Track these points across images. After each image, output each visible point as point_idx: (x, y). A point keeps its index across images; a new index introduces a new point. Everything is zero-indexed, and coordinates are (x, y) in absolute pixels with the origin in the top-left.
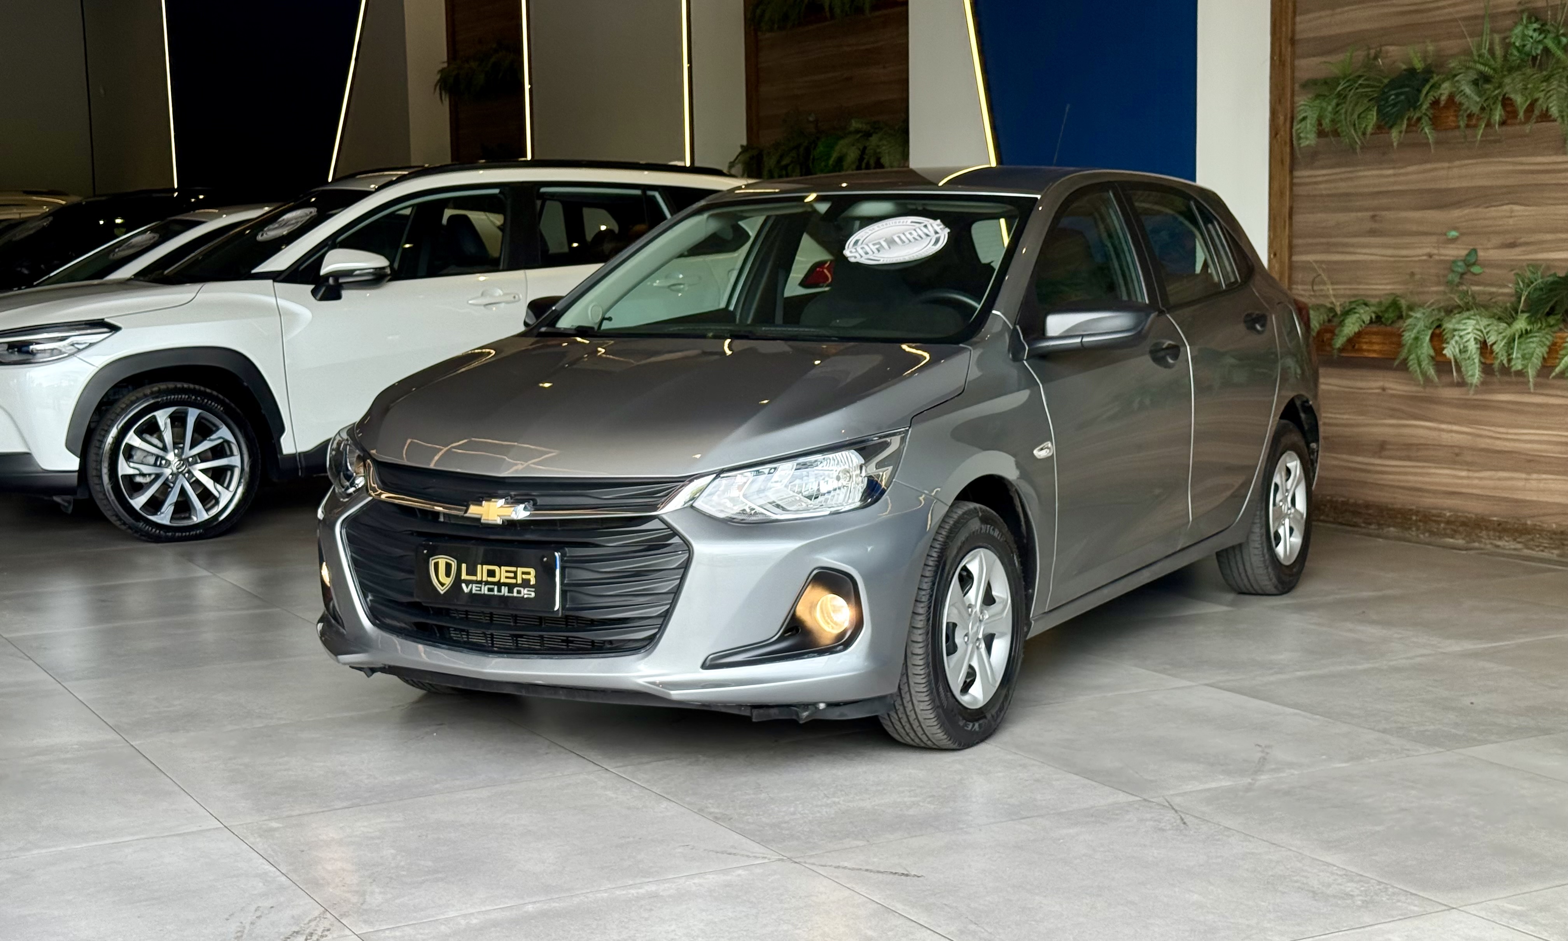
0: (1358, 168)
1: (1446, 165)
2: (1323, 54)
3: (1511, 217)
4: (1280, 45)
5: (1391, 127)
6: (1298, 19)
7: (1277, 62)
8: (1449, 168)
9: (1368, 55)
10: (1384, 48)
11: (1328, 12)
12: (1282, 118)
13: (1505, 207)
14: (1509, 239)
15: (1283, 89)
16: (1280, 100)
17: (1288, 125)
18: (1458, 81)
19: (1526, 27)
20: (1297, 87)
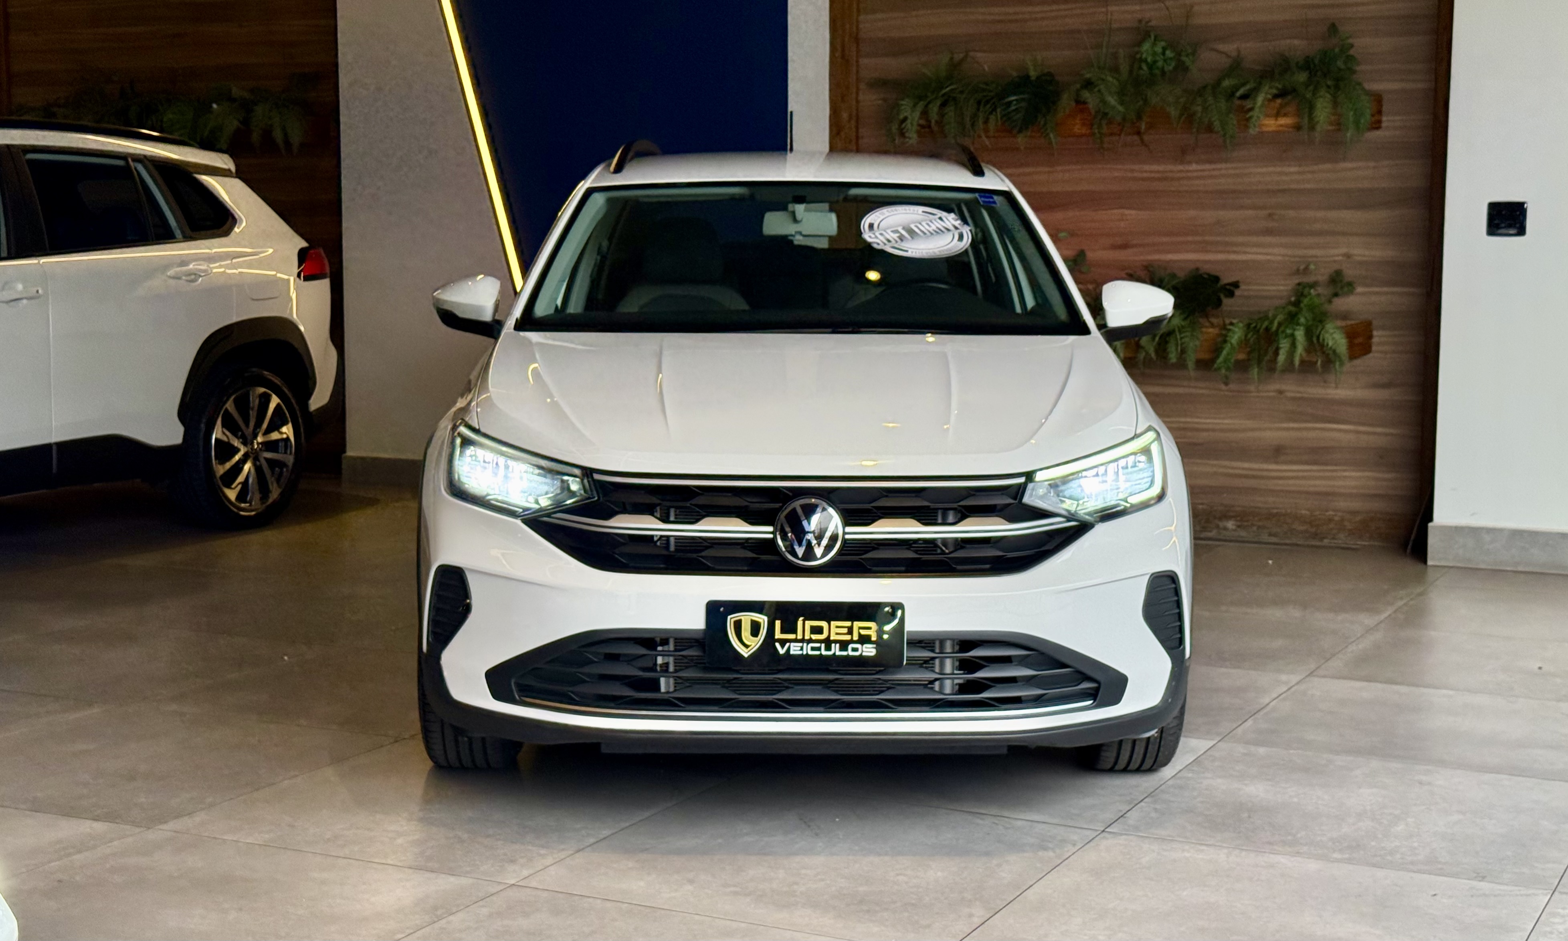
1: (1047, 169)
2: (892, 55)
3: (1123, 220)
4: (843, 42)
5: (1020, 131)
6: (862, 18)
7: (839, 59)
8: (1049, 172)
9: (952, 59)
10: (972, 54)
11: (900, 14)
12: (846, 116)
13: (1115, 211)
14: (1119, 241)
15: (847, 87)
16: (843, 98)
17: (853, 123)
18: (1099, 91)
19: (1154, 44)
20: (862, 86)
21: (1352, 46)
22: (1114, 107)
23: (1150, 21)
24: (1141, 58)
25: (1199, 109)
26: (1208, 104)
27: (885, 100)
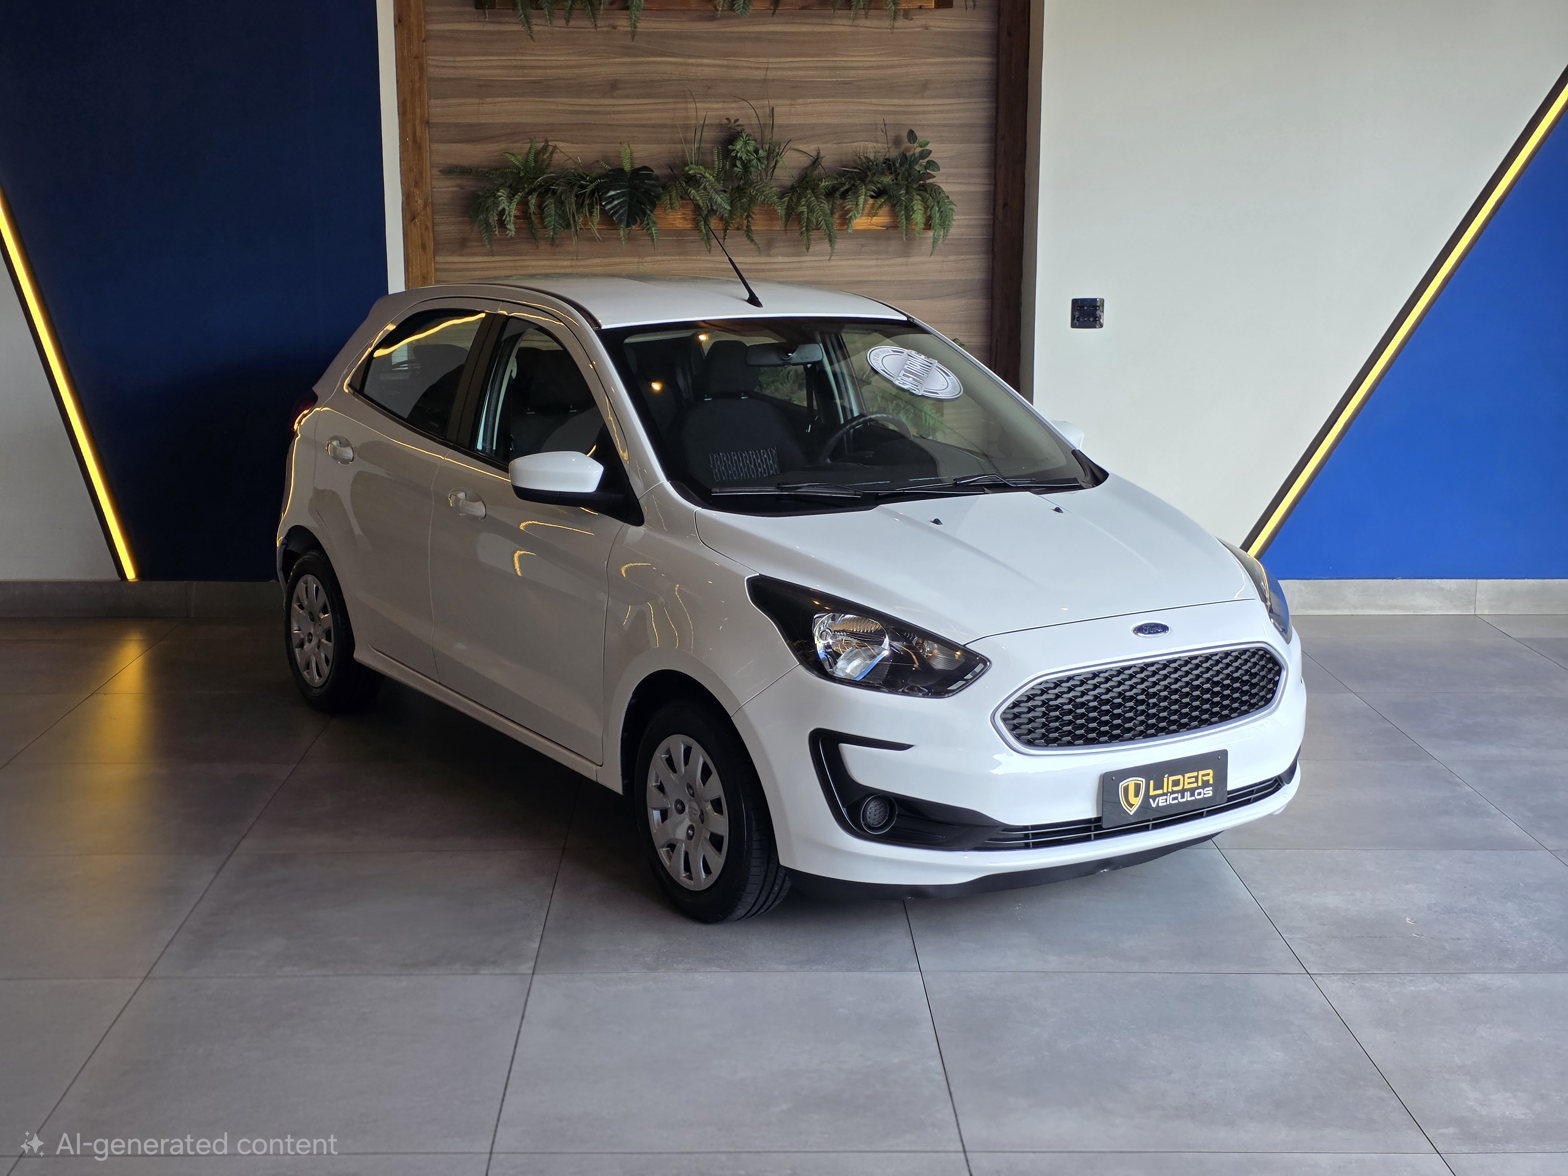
0: (524, 258)
1: (637, 260)
2: (468, 141)
4: (414, 126)
5: (627, 225)
7: (411, 143)
8: (639, 262)
10: (551, 143)
11: (477, 101)
12: (421, 202)
15: (421, 173)
16: (417, 184)
17: (429, 210)
18: (705, 189)
19: (746, 143)
20: (436, 172)
21: (931, 151)
22: (720, 205)
23: (738, 120)
24: (736, 155)
25: (805, 209)
26: (813, 204)
27: (462, 187)
